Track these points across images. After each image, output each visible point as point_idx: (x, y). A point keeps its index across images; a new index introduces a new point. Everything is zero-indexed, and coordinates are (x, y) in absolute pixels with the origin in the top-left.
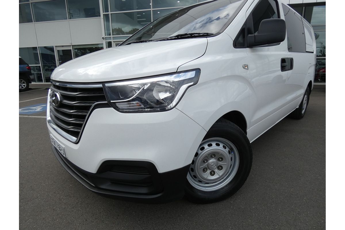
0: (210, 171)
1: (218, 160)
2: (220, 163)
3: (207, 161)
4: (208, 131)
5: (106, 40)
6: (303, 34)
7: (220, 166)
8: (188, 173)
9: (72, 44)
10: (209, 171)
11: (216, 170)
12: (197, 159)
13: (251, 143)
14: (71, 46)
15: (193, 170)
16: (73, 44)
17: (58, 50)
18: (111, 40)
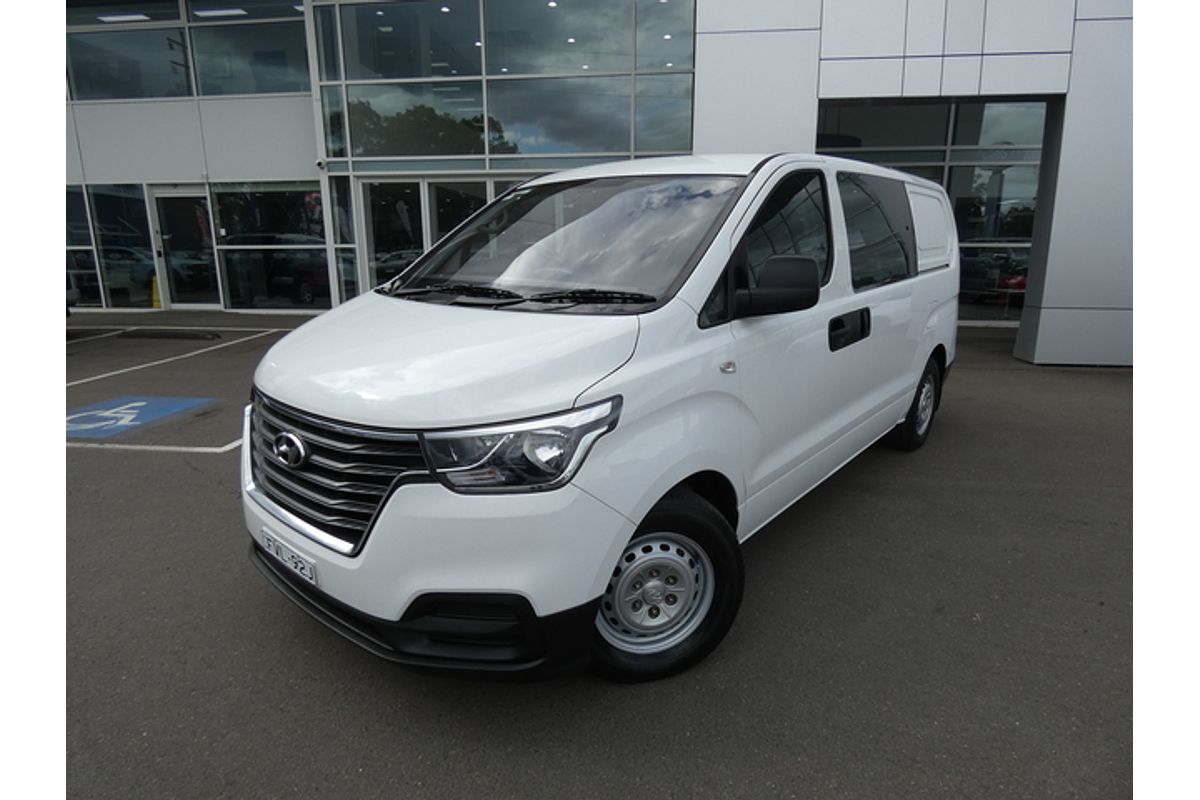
0: (649, 607)
1: (667, 581)
2: (672, 589)
3: (642, 585)
4: (641, 524)
5: (329, 171)
6: (907, 228)
7: (670, 595)
8: (599, 614)
9: (207, 178)
10: (645, 608)
11: (662, 605)
12: (618, 581)
13: (744, 543)
14: (207, 187)
15: (609, 606)
16: (211, 181)
17: (157, 199)
18: (347, 170)
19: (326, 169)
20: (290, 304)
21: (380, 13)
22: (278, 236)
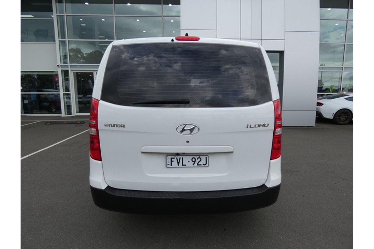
5: (61, 68)
18: (68, 68)
19: (60, 67)
20: (48, 113)
21: (81, 20)
22: (43, 90)
